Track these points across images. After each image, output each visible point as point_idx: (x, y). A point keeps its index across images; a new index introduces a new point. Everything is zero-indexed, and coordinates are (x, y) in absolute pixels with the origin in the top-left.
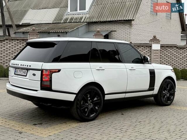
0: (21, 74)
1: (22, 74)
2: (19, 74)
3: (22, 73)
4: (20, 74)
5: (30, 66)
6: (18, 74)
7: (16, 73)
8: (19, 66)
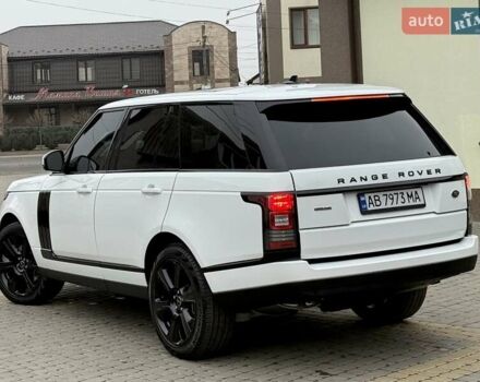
0: (400, 205)
1: (407, 204)
2: (389, 206)
3: (400, 200)
4: (395, 205)
5: (438, 171)
7: (372, 208)
8: (393, 178)
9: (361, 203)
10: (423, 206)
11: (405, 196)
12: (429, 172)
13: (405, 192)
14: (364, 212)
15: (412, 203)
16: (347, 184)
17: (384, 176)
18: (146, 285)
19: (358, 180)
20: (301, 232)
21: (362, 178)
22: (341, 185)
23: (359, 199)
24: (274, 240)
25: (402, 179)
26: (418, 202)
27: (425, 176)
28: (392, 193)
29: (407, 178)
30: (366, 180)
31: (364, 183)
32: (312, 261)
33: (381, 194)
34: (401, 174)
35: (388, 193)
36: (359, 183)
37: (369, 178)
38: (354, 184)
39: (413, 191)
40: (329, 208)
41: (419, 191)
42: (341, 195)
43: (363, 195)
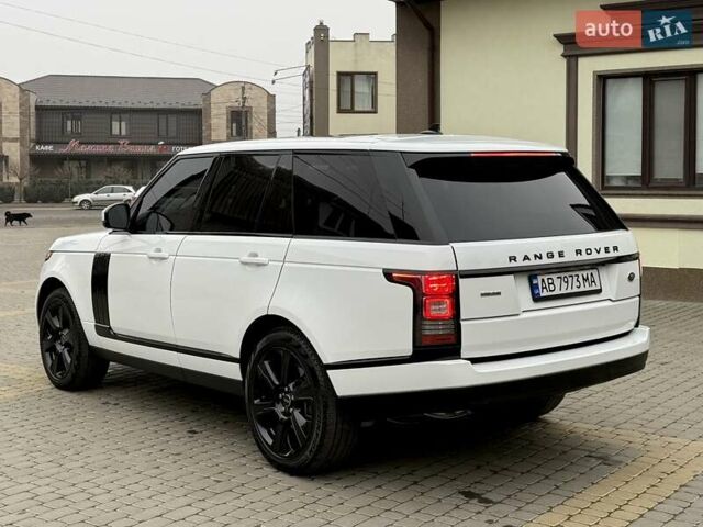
0: (575, 290)
1: (582, 289)
2: (564, 291)
4: (569, 291)
5: (616, 249)
6: (557, 292)
7: (545, 293)
8: (570, 257)
9: (533, 287)
10: (599, 291)
11: (581, 279)
12: (607, 250)
13: (580, 274)
14: (537, 298)
15: (588, 288)
16: (520, 263)
17: (561, 254)
18: (240, 378)
19: (532, 257)
20: (462, 323)
21: (536, 256)
22: (513, 264)
23: (531, 282)
24: (427, 333)
25: (579, 258)
26: (594, 288)
27: (603, 255)
28: (567, 274)
29: (584, 257)
30: (540, 258)
31: (538, 262)
32: (474, 361)
33: (554, 277)
34: (579, 252)
35: (563, 275)
36: (533, 262)
37: (544, 256)
38: (527, 263)
39: (589, 272)
40: (499, 294)
41: (595, 272)
42: (512, 277)
43: (535, 277)
